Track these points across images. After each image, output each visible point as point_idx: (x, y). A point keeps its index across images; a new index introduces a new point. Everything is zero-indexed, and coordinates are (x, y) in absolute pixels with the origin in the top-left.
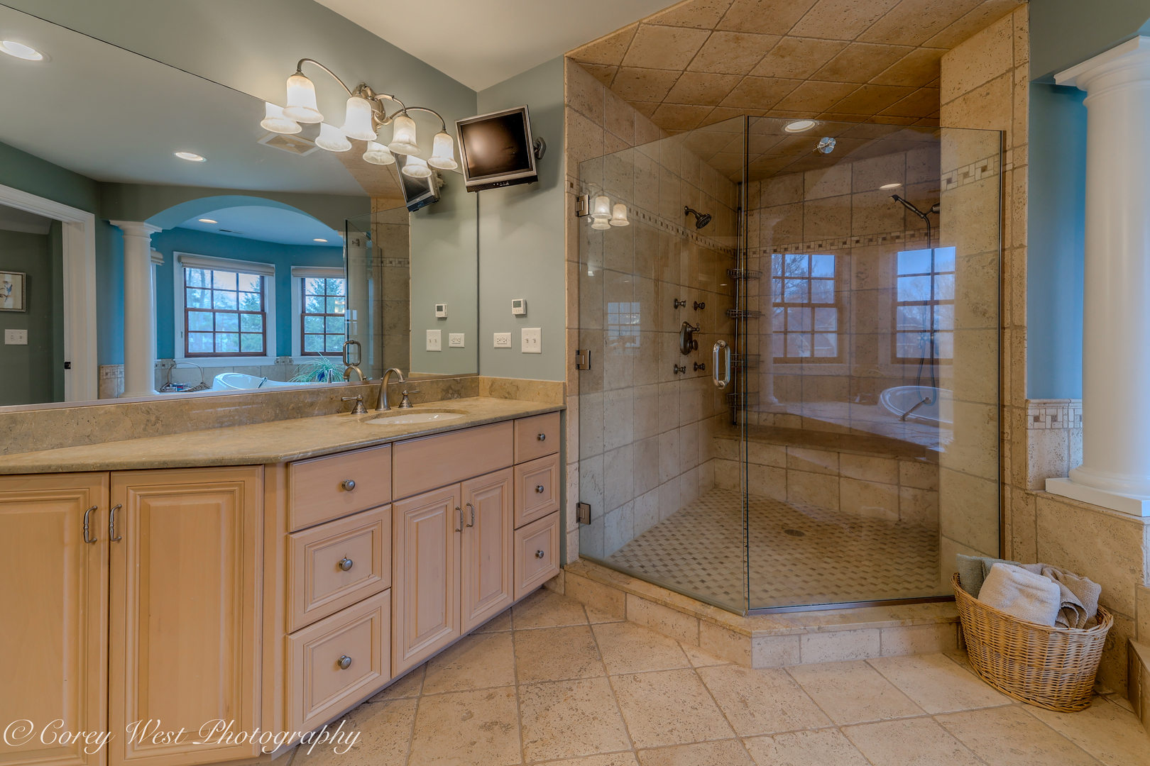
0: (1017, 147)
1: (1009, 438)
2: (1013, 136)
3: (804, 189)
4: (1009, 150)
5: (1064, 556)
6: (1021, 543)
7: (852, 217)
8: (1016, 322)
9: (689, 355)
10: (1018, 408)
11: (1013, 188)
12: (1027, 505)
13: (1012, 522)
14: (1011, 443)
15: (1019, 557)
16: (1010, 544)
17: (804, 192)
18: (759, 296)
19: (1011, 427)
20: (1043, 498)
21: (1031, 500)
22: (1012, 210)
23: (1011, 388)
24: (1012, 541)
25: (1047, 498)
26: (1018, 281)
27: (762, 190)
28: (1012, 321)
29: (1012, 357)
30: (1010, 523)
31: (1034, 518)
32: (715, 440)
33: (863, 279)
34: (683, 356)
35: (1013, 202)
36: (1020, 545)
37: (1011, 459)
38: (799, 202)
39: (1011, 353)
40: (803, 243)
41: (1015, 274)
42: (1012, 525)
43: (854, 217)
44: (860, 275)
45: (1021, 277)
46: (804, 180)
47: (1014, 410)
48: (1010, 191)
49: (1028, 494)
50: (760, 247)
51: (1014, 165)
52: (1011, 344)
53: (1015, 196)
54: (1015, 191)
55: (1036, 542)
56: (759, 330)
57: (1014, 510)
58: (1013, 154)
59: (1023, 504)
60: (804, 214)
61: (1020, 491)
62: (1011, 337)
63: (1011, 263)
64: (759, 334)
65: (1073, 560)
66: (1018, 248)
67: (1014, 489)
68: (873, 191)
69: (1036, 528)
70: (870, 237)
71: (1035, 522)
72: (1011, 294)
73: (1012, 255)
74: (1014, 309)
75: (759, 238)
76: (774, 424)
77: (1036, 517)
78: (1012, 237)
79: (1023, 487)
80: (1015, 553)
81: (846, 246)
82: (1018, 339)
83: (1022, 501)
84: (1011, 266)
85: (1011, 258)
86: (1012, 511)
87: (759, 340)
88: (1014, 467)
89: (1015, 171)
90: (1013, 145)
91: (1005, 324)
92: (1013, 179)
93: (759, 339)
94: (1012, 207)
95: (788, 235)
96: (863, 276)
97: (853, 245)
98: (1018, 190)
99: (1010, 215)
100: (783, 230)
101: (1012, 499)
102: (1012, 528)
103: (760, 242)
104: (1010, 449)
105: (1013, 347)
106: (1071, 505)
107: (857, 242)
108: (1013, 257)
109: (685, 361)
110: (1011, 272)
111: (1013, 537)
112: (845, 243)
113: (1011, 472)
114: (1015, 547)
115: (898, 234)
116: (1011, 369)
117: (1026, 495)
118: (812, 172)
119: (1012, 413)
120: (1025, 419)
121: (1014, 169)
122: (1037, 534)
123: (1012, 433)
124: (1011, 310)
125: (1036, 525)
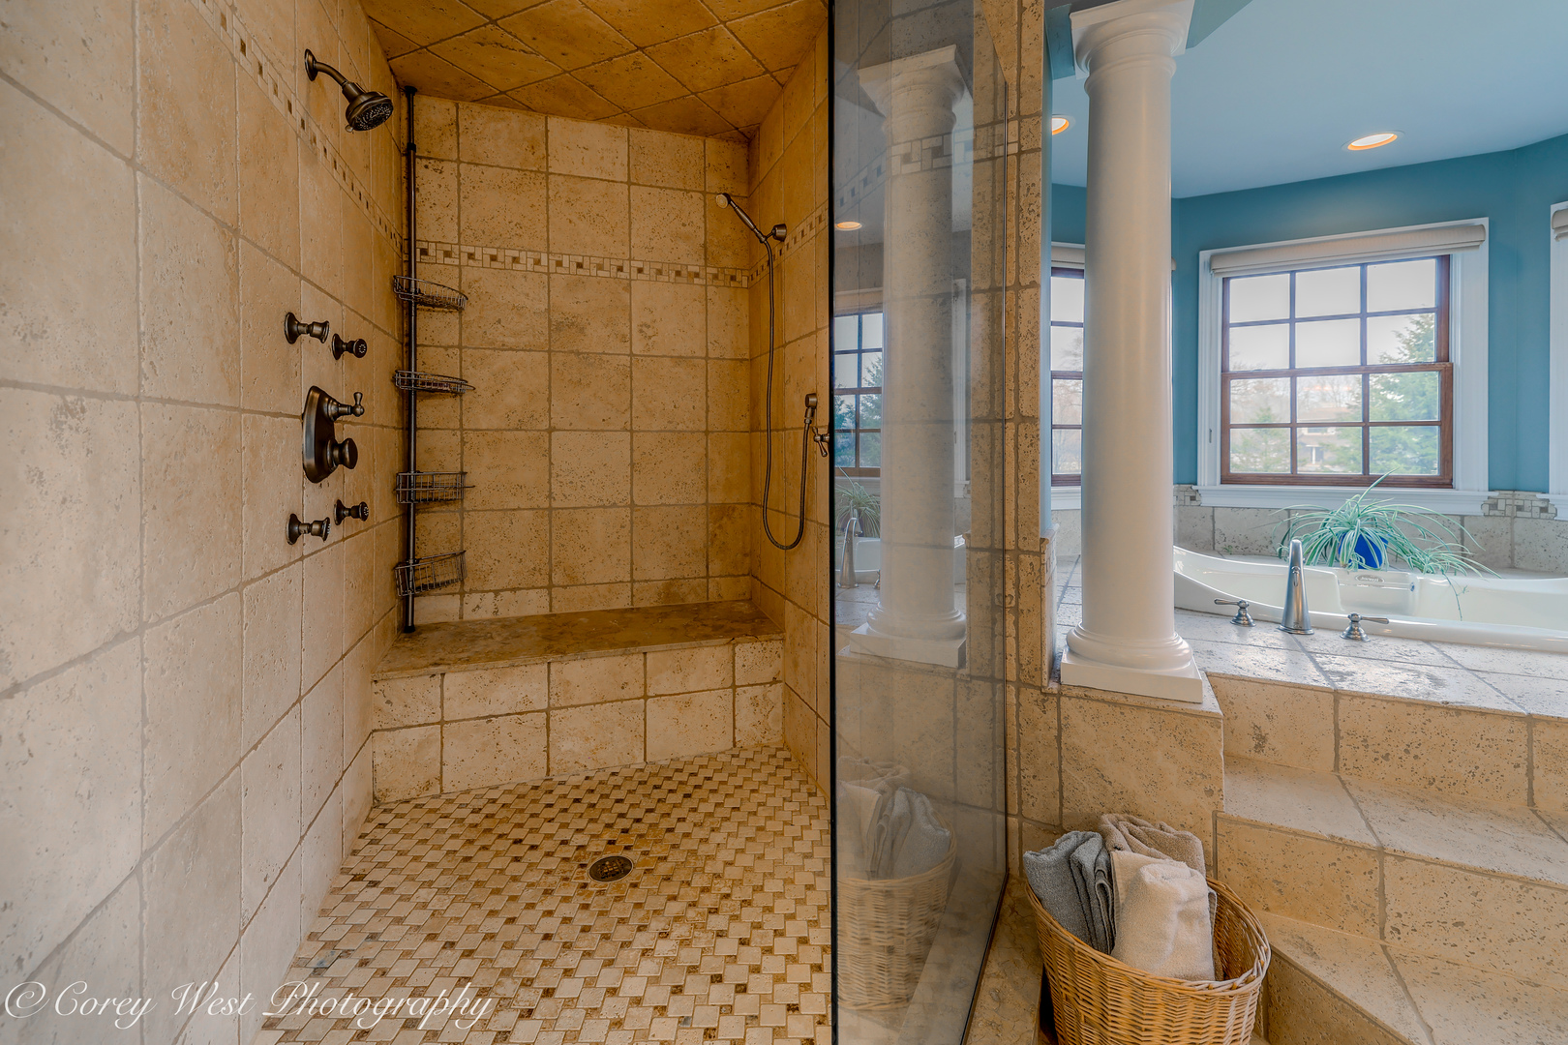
0: (1026, 117)
1: (1013, 603)
2: (1019, 97)
3: (547, 149)
4: (1013, 119)
5: (1105, 788)
6: (1034, 777)
7: (630, 226)
8: (1026, 411)
9: (324, 482)
10: (1029, 552)
11: (1019, 186)
12: (1044, 712)
13: (1019, 745)
14: (1017, 611)
15: (1031, 801)
16: (1015, 782)
17: (548, 155)
18: (460, 347)
19: (1017, 586)
20: (1070, 697)
21: (1051, 705)
22: (1018, 224)
23: (1016, 520)
24: (1019, 777)
25: (1077, 697)
26: (1028, 342)
27: (462, 124)
28: (1018, 409)
29: (1017, 468)
30: (1015, 746)
31: (1055, 733)
32: (376, 688)
33: (650, 337)
34: (310, 486)
35: (1019, 210)
36: (1032, 781)
37: (1017, 638)
38: (539, 171)
39: (1017, 462)
40: (548, 253)
41: (1023, 331)
42: (1018, 749)
43: (635, 226)
44: (644, 329)
45: (1032, 335)
46: (547, 131)
47: (1022, 556)
48: (1015, 190)
49: (1045, 694)
50: (459, 244)
51: (1020, 146)
52: (1016, 447)
53: (1023, 200)
54: (1023, 192)
55: (1060, 772)
56: (461, 420)
57: (1023, 723)
58: (1020, 128)
59: (1037, 710)
60: (548, 197)
61: (1032, 691)
62: (1017, 435)
63: (1017, 313)
64: (462, 429)
65: (1119, 790)
66: (1027, 287)
67: (1023, 689)
68: (661, 188)
69: (1060, 748)
70: (659, 266)
71: (1059, 738)
72: (1017, 363)
73: (1018, 298)
74: (1021, 389)
75: (459, 224)
76: (496, 613)
77: (1060, 729)
78: (1018, 267)
79: (1038, 684)
80: (1024, 796)
81: (621, 275)
82: (1029, 440)
83: (1036, 708)
84: (1016, 318)
85: (1017, 303)
86: (1019, 725)
87: (463, 442)
88: (1023, 652)
89: (1024, 156)
90: (1019, 111)
91: (1007, 413)
92: (1019, 170)
93: (462, 439)
94: (1017, 218)
95: (519, 232)
96: (650, 332)
97: (634, 275)
98: (1028, 189)
99: (1014, 231)
100: (508, 219)
101: (1019, 705)
102: (1019, 754)
103: (459, 234)
104: (1016, 623)
105: (1021, 451)
106: (1115, 704)
107: (640, 271)
108: (1020, 302)
109: (316, 502)
110: (1017, 327)
111: (1020, 770)
112: (620, 269)
113: (1018, 660)
114: (1024, 786)
115: (696, 269)
116: (1017, 488)
117: (1042, 697)
118: (562, 120)
119: (1018, 562)
120: (1040, 571)
121: (1020, 153)
122: (1060, 757)
123: (1018, 595)
124: (1017, 390)
125: (1059, 743)
